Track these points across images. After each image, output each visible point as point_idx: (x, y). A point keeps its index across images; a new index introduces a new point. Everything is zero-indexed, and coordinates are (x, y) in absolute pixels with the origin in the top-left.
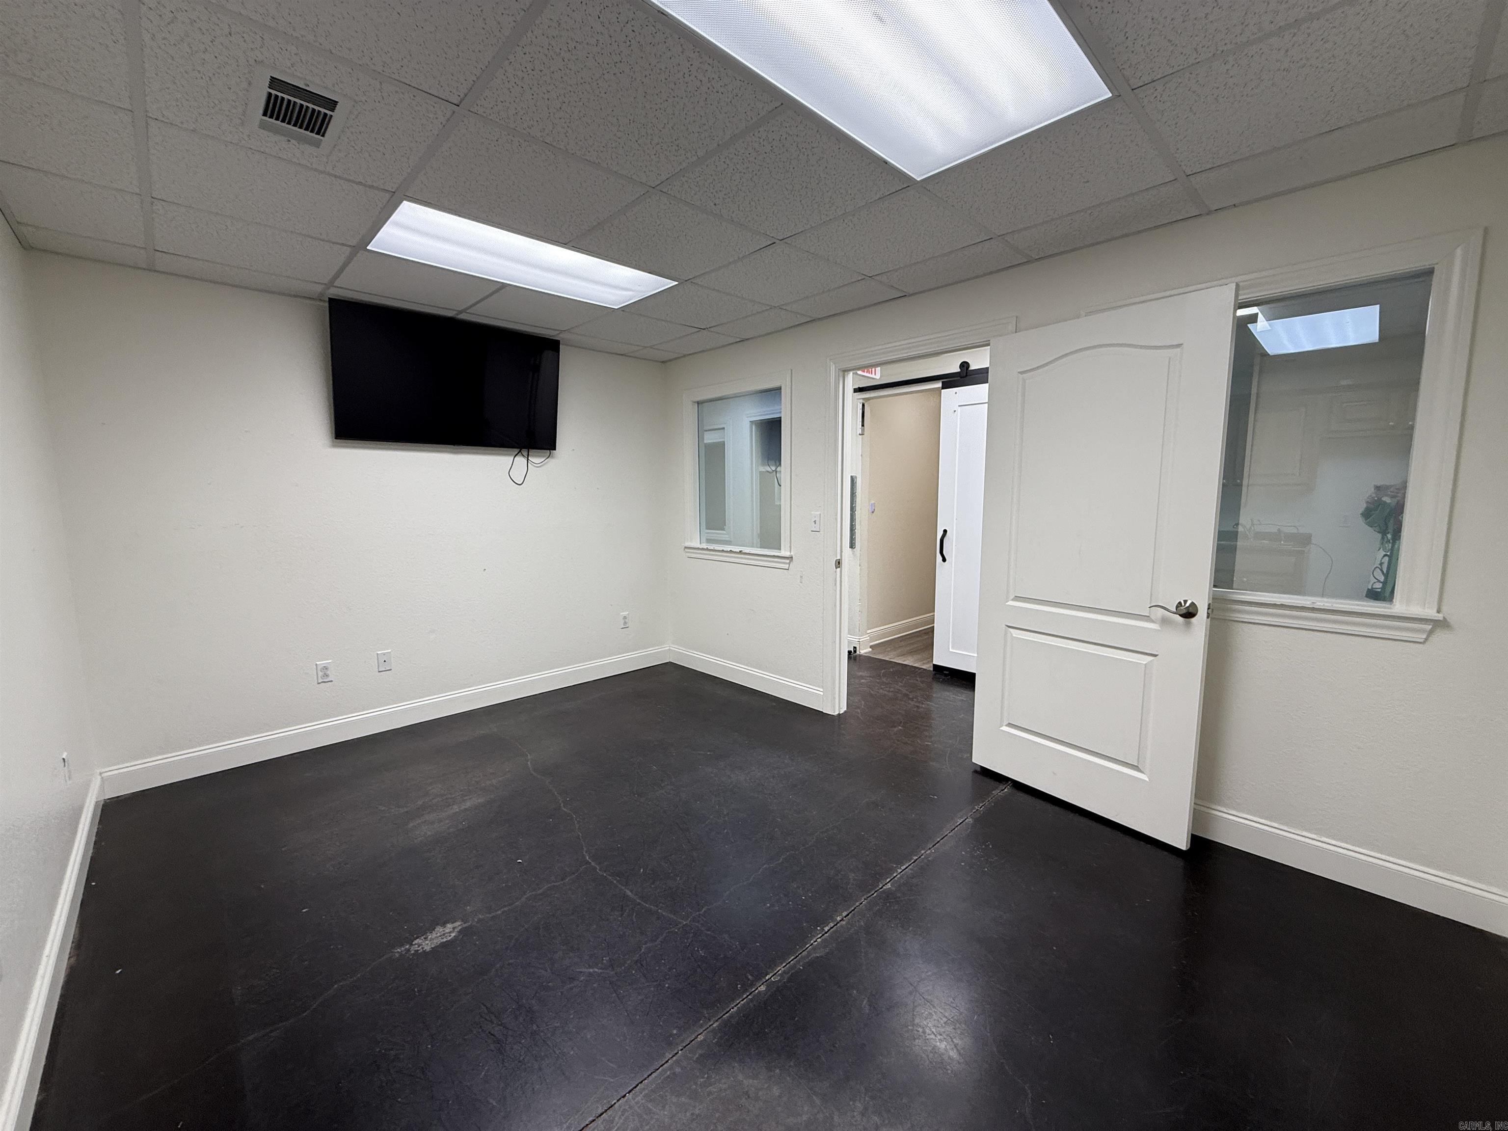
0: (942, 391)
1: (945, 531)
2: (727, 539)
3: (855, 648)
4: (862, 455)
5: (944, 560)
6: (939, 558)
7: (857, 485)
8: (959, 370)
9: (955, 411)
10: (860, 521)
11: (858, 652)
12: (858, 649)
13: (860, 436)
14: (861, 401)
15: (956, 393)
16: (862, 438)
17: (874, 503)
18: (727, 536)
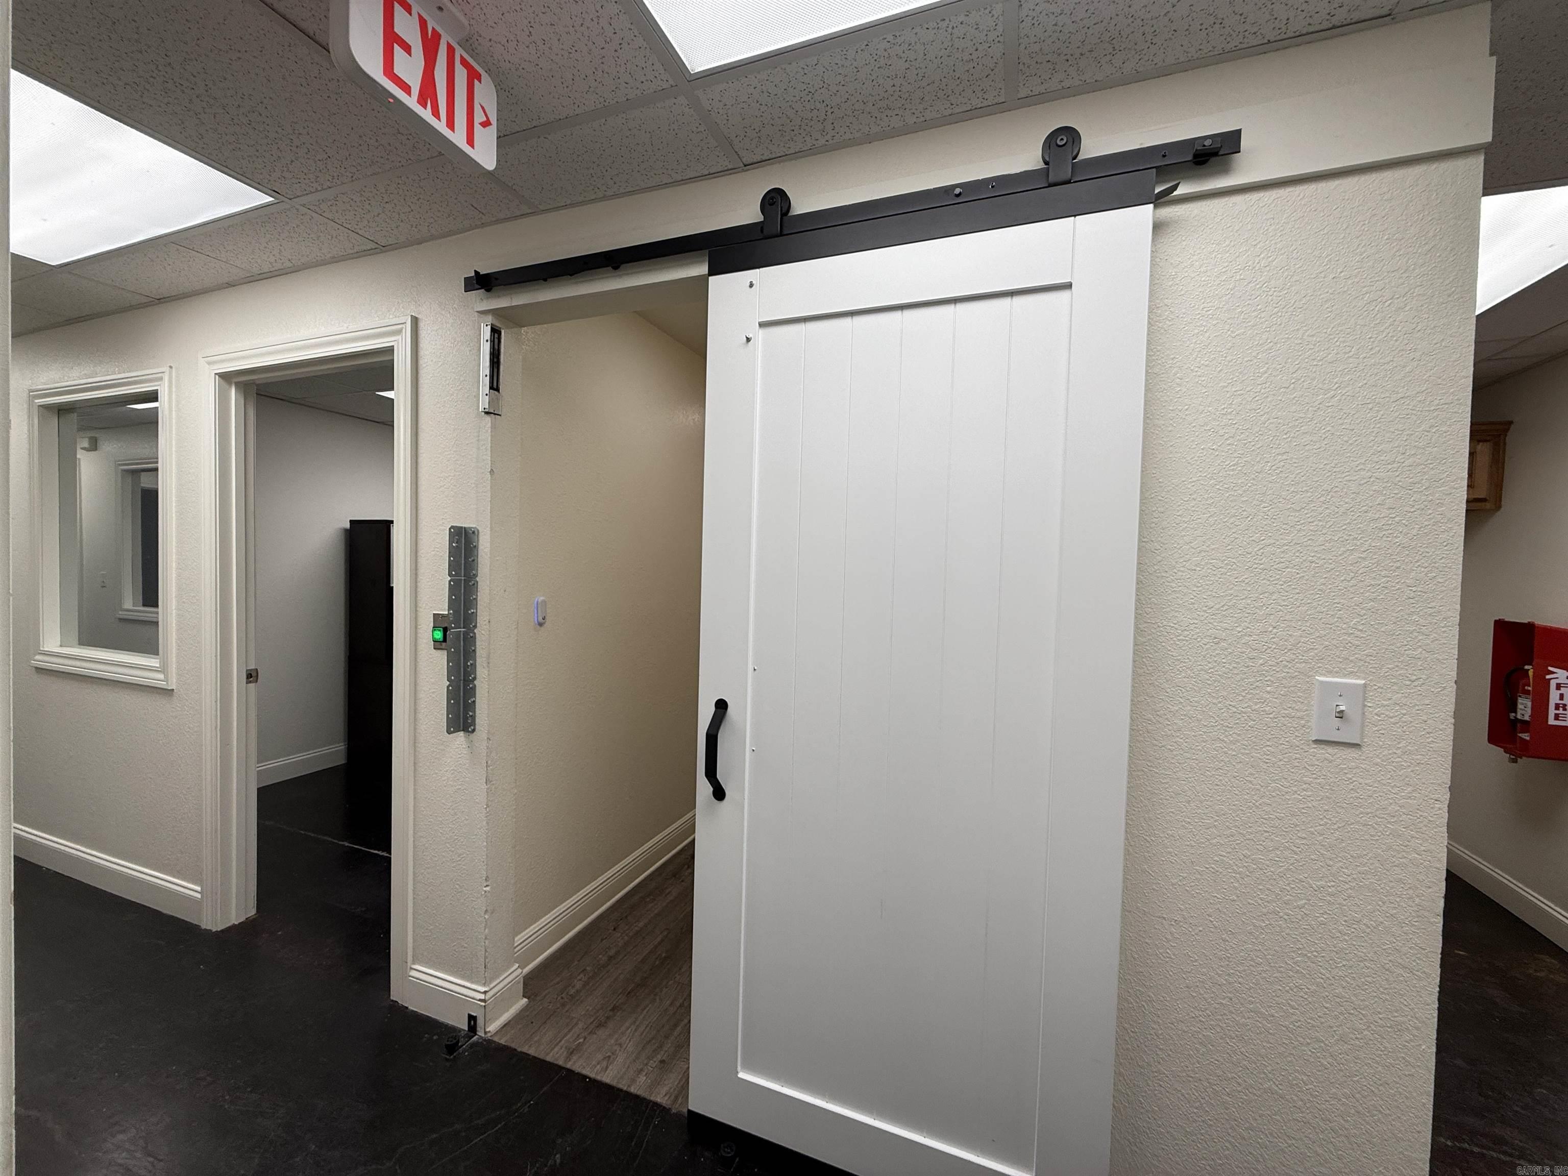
0: (710, 278)
1: (721, 705)
2: (162, 684)
3: (472, 1018)
4: (492, 472)
5: (719, 794)
6: (704, 788)
7: (481, 553)
8: (759, 218)
9: (748, 340)
10: (488, 657)
11: (481, 1033)
12: (480, 1022)
13: (488, 419)
14: (490, 319)
15: (751, 285)
16: (493, 427)
17: (544, 602)
18: (161, 676)
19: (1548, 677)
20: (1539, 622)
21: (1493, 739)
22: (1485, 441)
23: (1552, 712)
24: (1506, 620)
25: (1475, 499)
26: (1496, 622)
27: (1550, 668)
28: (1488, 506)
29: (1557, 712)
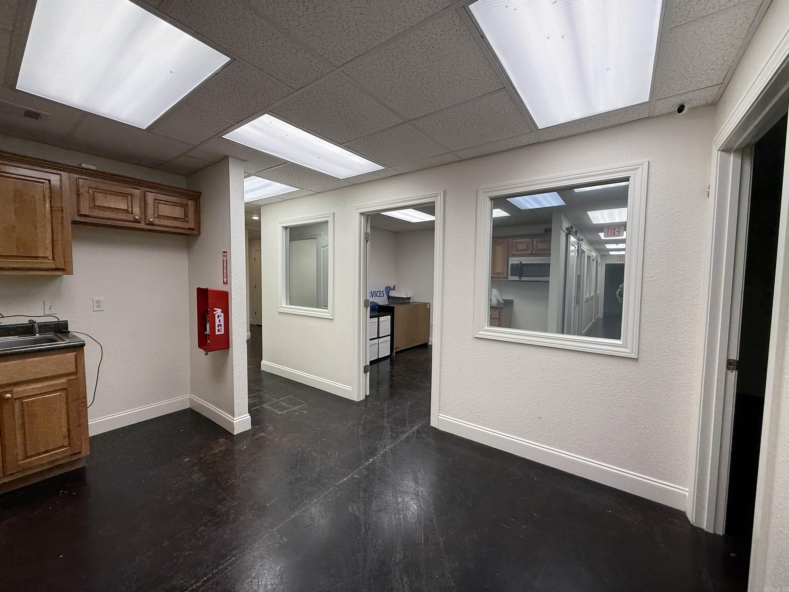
19: (214, 313)
20: (210, 288)
21: (200, 346)
22: (192, 200)
23: (217, 328)
24: (201, 287)
25: (189, 228)
26: (197, 288)
27: (215, 309)
28: (195, 232)
29: (219, 328)
